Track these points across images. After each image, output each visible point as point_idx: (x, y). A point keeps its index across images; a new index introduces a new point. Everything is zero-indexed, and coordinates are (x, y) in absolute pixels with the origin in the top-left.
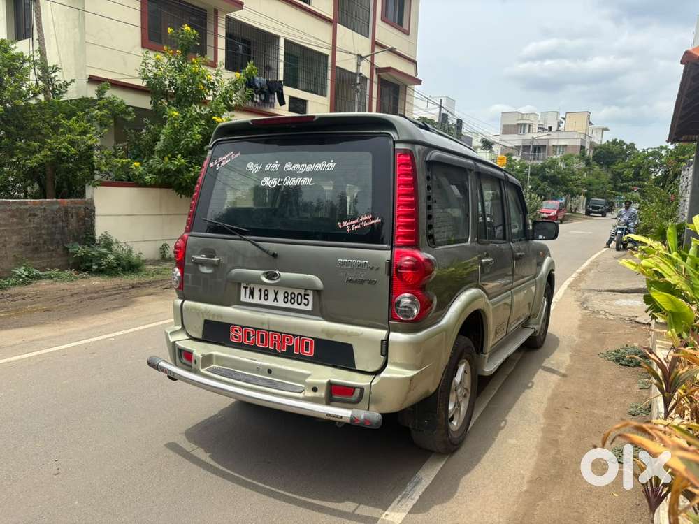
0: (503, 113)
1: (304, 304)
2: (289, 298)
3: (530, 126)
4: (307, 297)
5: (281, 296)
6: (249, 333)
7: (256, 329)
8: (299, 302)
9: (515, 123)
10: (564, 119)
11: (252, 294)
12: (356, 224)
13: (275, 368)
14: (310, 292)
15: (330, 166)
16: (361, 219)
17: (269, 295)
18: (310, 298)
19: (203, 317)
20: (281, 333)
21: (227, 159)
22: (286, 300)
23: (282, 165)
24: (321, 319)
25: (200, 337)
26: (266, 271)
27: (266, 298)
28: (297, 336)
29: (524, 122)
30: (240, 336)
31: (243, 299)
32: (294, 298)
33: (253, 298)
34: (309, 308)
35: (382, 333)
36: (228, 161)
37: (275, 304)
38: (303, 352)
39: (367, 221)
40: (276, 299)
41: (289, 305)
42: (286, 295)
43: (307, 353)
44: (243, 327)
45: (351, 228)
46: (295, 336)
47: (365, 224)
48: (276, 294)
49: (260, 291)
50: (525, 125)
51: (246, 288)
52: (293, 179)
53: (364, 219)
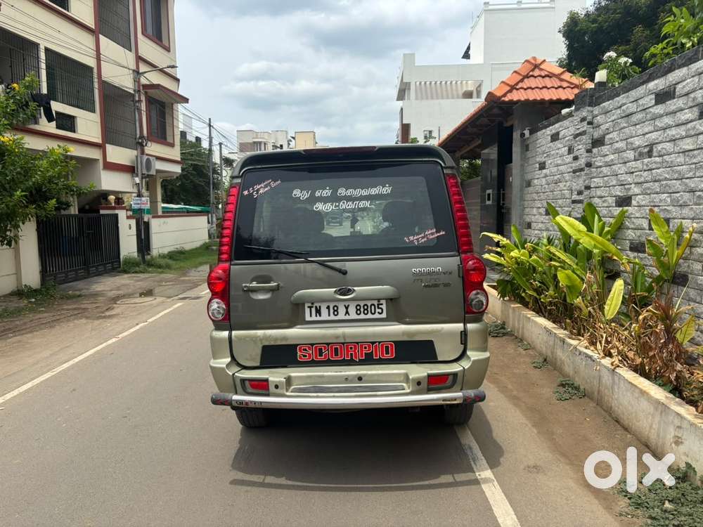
0: (238, 131)
1: (379, 313)
2: (362, 310)
3: (265, 144)
4: (380, 306)
5: (352, 310)
6: (320, 350)
7: (328, 344)
8: (373, 312)
9: (251, 141)
10: (294, 138)
11: (318, 312)
12: (423, 238)
13: (365, 375)
14: (383, 302)
15: (387, 190)
16: (427, 233)
17: (339, 310)
18: (384, 307)
19: (262, 343)
20: (357, 343)
21: (266, 186)
22: (359, 312)
23: (335, 191)
24: (397, 323)
25: (258, 364)
26: (339, 288)
27: (336, 313)
28: (376, 342)
29: (260, 140)
30: (309, 354)
31: (308, 318)
32: (367, 310)
33: (320, 315)
34: (384, 315)
35: (460, 326)
36: (266, 189)
37: (347, 317)
38: (383, 356)
39: (432, 234)
40: (347, 313)
41: (362, 316)
42: (358, 307)
43: (388, 356)
44: (312, 345)
45: (418, 241)
46: (373, 343)
47: (431, 237)
48: (347, 308)
49: (328, 308)
50: (260, 143)
51: (310, 307)
52: (350, 203)
53: (430, 232)
